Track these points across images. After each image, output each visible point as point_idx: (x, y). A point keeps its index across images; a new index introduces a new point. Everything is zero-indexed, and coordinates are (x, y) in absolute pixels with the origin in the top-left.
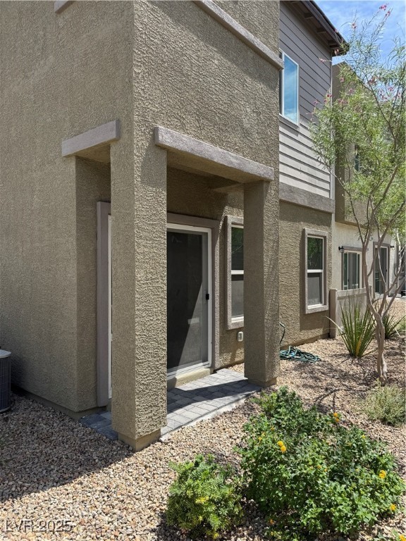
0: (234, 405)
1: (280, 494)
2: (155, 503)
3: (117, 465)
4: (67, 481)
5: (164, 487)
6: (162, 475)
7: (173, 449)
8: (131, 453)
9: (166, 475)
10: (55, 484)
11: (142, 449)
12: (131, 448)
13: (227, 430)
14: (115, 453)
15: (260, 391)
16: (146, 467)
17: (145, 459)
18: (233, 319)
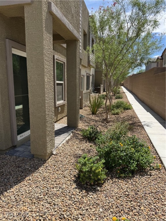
0: (70, 136)
1: (121, 161)
2: (68, 178)
3: (41, 168)
4: (21, 181)
5: (67, 171)
6: (63, 167)
7: (61, 156)
8: (44, 162)
9: (65, 167)
10: (16, 184)
11: (48, 159)
12: (43, 160)
13: (74, 145)
14: (37, 164)
15: (75, 129)
16: (54, 166)
17: (52, 163)
18: (57, 102)
